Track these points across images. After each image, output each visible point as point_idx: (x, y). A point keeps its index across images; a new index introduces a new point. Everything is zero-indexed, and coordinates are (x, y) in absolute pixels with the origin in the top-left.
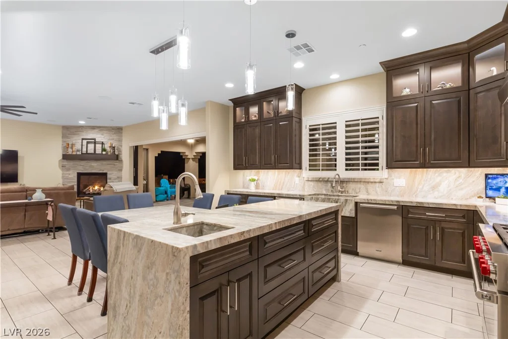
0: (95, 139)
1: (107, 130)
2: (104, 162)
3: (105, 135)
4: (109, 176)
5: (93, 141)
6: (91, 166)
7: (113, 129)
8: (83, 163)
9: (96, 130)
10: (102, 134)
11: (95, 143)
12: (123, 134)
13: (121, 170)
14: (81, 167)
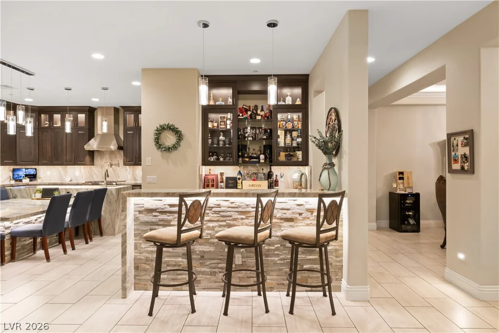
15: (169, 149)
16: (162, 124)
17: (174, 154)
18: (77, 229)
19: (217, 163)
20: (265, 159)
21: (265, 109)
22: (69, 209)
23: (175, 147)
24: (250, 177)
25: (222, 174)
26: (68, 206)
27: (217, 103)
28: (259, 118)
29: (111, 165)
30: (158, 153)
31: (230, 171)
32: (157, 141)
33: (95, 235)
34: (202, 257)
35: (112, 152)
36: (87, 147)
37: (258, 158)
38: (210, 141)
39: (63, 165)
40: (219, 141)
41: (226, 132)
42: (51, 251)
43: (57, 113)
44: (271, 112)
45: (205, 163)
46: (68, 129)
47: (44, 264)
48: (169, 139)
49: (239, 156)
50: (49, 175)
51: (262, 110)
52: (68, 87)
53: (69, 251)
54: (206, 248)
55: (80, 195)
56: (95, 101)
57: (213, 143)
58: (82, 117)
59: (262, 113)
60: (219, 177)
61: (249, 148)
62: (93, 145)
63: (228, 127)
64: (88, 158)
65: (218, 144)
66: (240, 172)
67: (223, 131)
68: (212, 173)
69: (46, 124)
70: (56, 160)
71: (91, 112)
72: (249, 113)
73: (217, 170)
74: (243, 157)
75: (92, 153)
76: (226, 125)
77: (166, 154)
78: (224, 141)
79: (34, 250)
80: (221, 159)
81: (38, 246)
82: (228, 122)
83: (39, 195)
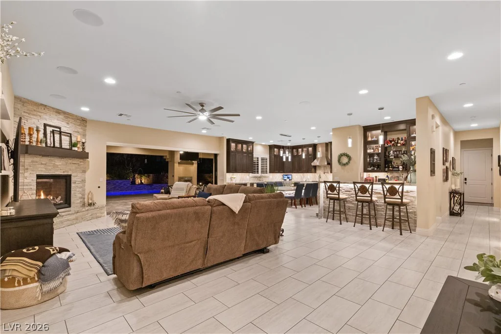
0: (60, 128)
1: (72, 119)
2: (70, 161)
3: (71, 125)
4: (73, 179)
5: (59, 130)
6: (55, 166)
7: (78, 119)
8: (45, 160)
9: (61, 117)
10: (68, 123)
11: (60, 133)
12: (88, 128)
13: (84, 172)
14: (43, 166)
15: (344, 165)
16: (341, 153)
17: (347, 167)
18: (307, 199)
19: (373, 171)
20: (403, 168)
21: (403, 139)
22: (303, 191)
23: (347, 164)
24: (394, 179)
25: (376, 177)
26: (302, 189)
27: (373, 139)
28: (399, 145)
29: (324, 173)
30: (340, 166)
31: (382, 175)
32: (339, 161)
33: (315, 204)
34: (349, 208)
35: (325, 166)
36: (313, 164)
37: (398, 168)
38: (368, 160)
39: (302, 173)
40: (374, 159)
41: (378, 154)
42: (297, 207)
43: (300, 148)
44: (406, 141)
45: (365, 170)
46: (304, 157)
47: (295, 209)
48: (345, 160)
49: (386, 167)
50: (297, 177)
51: (402, 140)
52: (304, 138)
53: (304, 207)
54: (351, 205)
55: (307, 184)
56: (316, 142)
57: (370, 161)
58: (310, 149)
59: (402, 142)
60: (375, 178)
61: (394, 163)
62: (316, 163)
63: (380, 151)
64: (313, 170)
65: (373, 161)
66: (387, 176)
67: (377, 154)
68: (371, 176)
69: (295, 154)
70: (299, 170)
71: (315, 146)
72: (393, 143)
73: (373, 175)
74: (389, 167)
75: (315, 167)
76: (378, 150)
77: (343, 167)
78: (377, 159)
79: (292, 205)
80: (376, 169)
81: (293, 204)
82: (380, 149)
83: (293, 185)
